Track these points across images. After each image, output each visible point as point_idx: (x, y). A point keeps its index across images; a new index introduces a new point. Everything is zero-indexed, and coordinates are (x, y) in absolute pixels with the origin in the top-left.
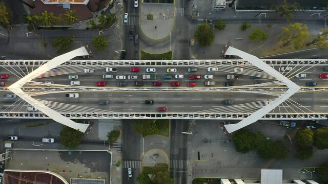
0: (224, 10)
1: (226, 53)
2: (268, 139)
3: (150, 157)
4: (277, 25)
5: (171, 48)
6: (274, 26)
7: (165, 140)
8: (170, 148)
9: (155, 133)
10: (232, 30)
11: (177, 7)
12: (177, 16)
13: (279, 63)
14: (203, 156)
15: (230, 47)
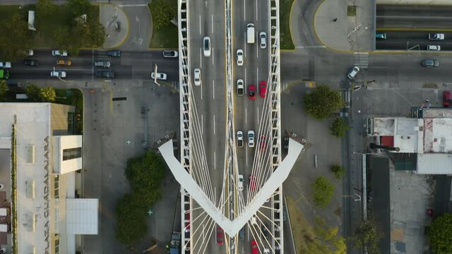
0: (365, 135)
1: (291, 141)
2: (150, 212)
3: (116, 17)
4: (341, 224)
5: (299, 48)
6: (339, 220)
7: (144, 42)
8: (131, 50)
9: (154, 20)
10: (331, 150)
11: (369, 56)
12: (353, 56)
13: (277, 206)
14: (119, 105)
15: (302, 146)
